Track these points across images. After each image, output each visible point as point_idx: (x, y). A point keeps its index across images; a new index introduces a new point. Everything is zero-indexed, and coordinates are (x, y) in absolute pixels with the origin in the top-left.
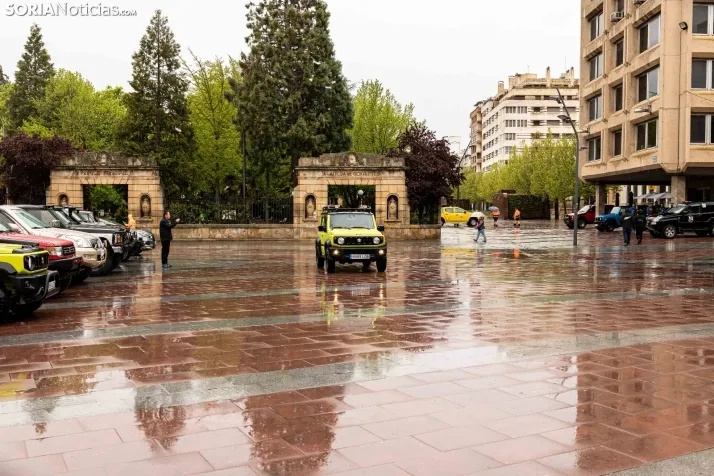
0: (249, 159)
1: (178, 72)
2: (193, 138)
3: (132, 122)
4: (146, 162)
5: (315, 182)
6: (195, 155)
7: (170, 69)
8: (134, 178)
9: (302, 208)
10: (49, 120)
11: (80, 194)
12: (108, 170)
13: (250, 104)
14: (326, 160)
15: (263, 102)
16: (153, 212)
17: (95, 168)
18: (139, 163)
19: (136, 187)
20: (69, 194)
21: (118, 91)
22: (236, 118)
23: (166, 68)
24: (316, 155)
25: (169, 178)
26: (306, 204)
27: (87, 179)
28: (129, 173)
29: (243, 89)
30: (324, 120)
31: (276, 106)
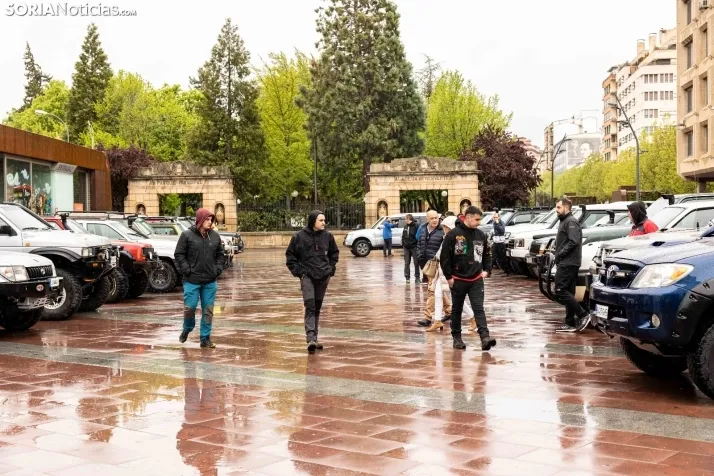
0: (321, 165)
1: (247, 79)
2: (265, 145)
3: (205, 131)
4: (221, 171)
5: (386, 187)
6: (266, 161)
7: (240, 76)
8: (208, 187)
11: (157, 203)
12: (183, 179)
13: (321, 112)
14: (397, 165)
15: (334, 110)
16: (227, 221)
17: (171, 178)
18: (213, 172)
19: (210, 196)
20: (146, 204)
21: (176, 90)
22: (306, 123)
23: (237, 75)
24: (388, 159)
25: (240, 185)
26: (378, 210)
27: (163, 188)
28: (203, 182)
29: (313, 95)
30: (395, 125)
31: (346, 113)
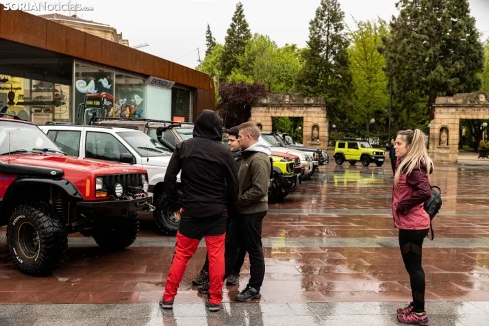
0: (395, 98)
1: (341, 33)
2: (351, 83)
3: (308, 71)
4: (318, 101)
5: (449, 116)
6: (352, 95)
7: (336, 31)
8: (308, 112)
9: (437, 137)
10: (247, 70)
11: (270, 123)
12: (290, 107)
13: (398, 55)
14: (459, 99)
15: (409, 54)
16: (320, 138)
17: (281, 105)
18: (312, 101)
19: (309, 119)
20: (263, 124)
21: (293, 47)
22: (384, 66)
23: (334, 30)
24: (450, 94)
25: (332, 112)
26: (440, 134)
27: (275, 113)
28: (304, 109)
29: (392, 44)
30: (459, 66)
31: (418, 56)
